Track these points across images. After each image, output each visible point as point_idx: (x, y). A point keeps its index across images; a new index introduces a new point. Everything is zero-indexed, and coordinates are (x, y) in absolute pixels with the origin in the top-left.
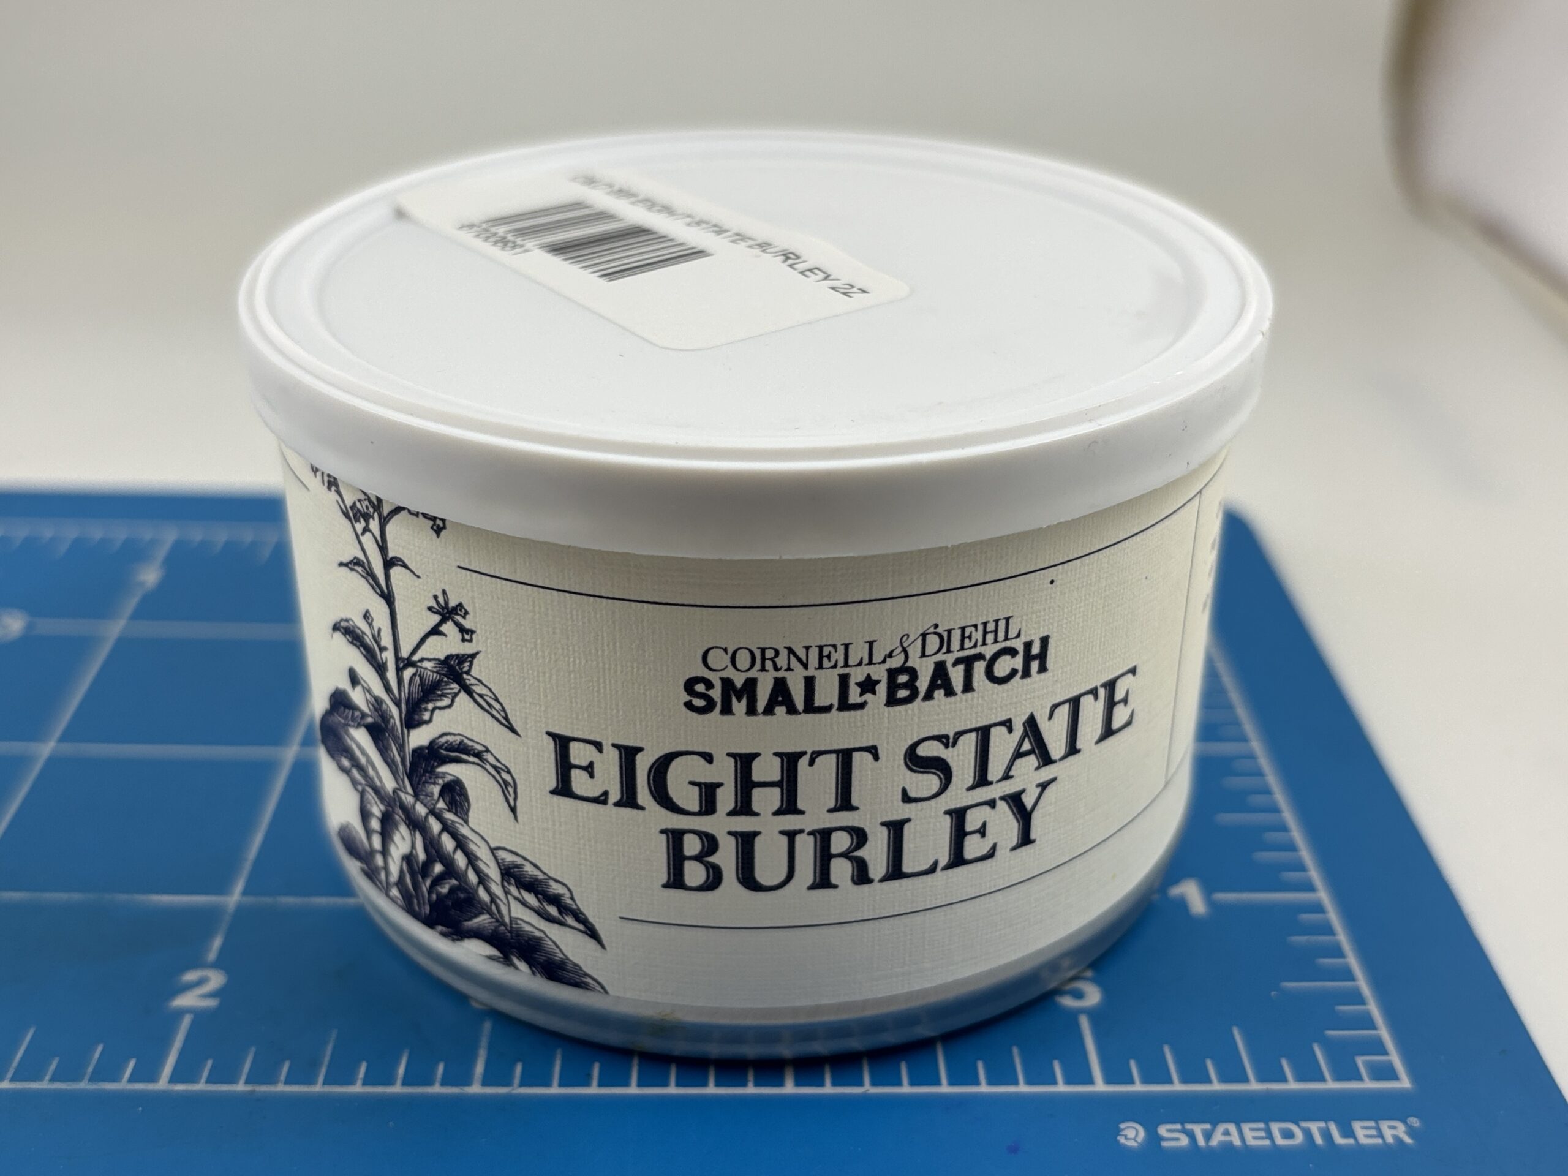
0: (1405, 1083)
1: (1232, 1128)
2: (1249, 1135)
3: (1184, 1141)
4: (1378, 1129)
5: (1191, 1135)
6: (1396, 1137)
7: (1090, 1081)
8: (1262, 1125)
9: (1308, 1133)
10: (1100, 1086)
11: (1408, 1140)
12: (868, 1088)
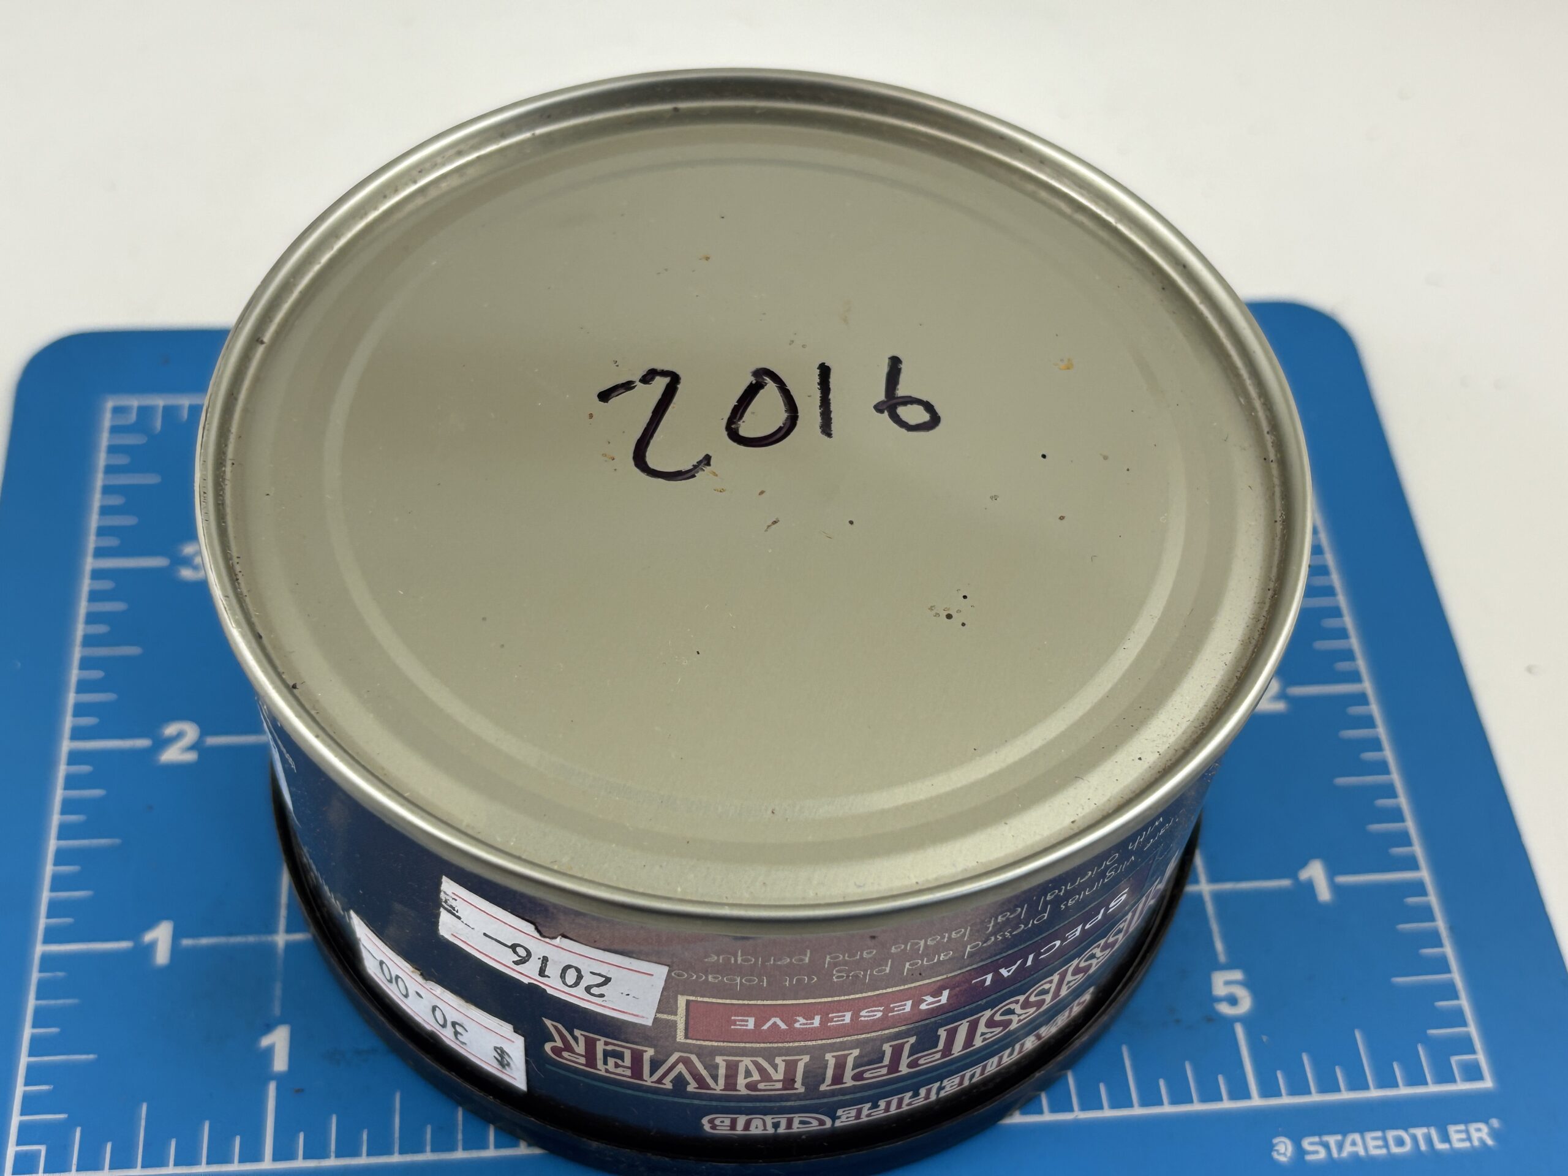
0: (1488, 1083)
1: (1357, 1137)
2: (1371, 1144)
3: (1322, 1154)
4: (1467, 1132)
5: (1326, 1146)
6: (1481, 1140)
7: (1247, 1096)
8: (1379, 1134)
9: (1414, 1139)
10: (1256, 1101)
11: (1490, 1142)
12: (1079, 1114)
